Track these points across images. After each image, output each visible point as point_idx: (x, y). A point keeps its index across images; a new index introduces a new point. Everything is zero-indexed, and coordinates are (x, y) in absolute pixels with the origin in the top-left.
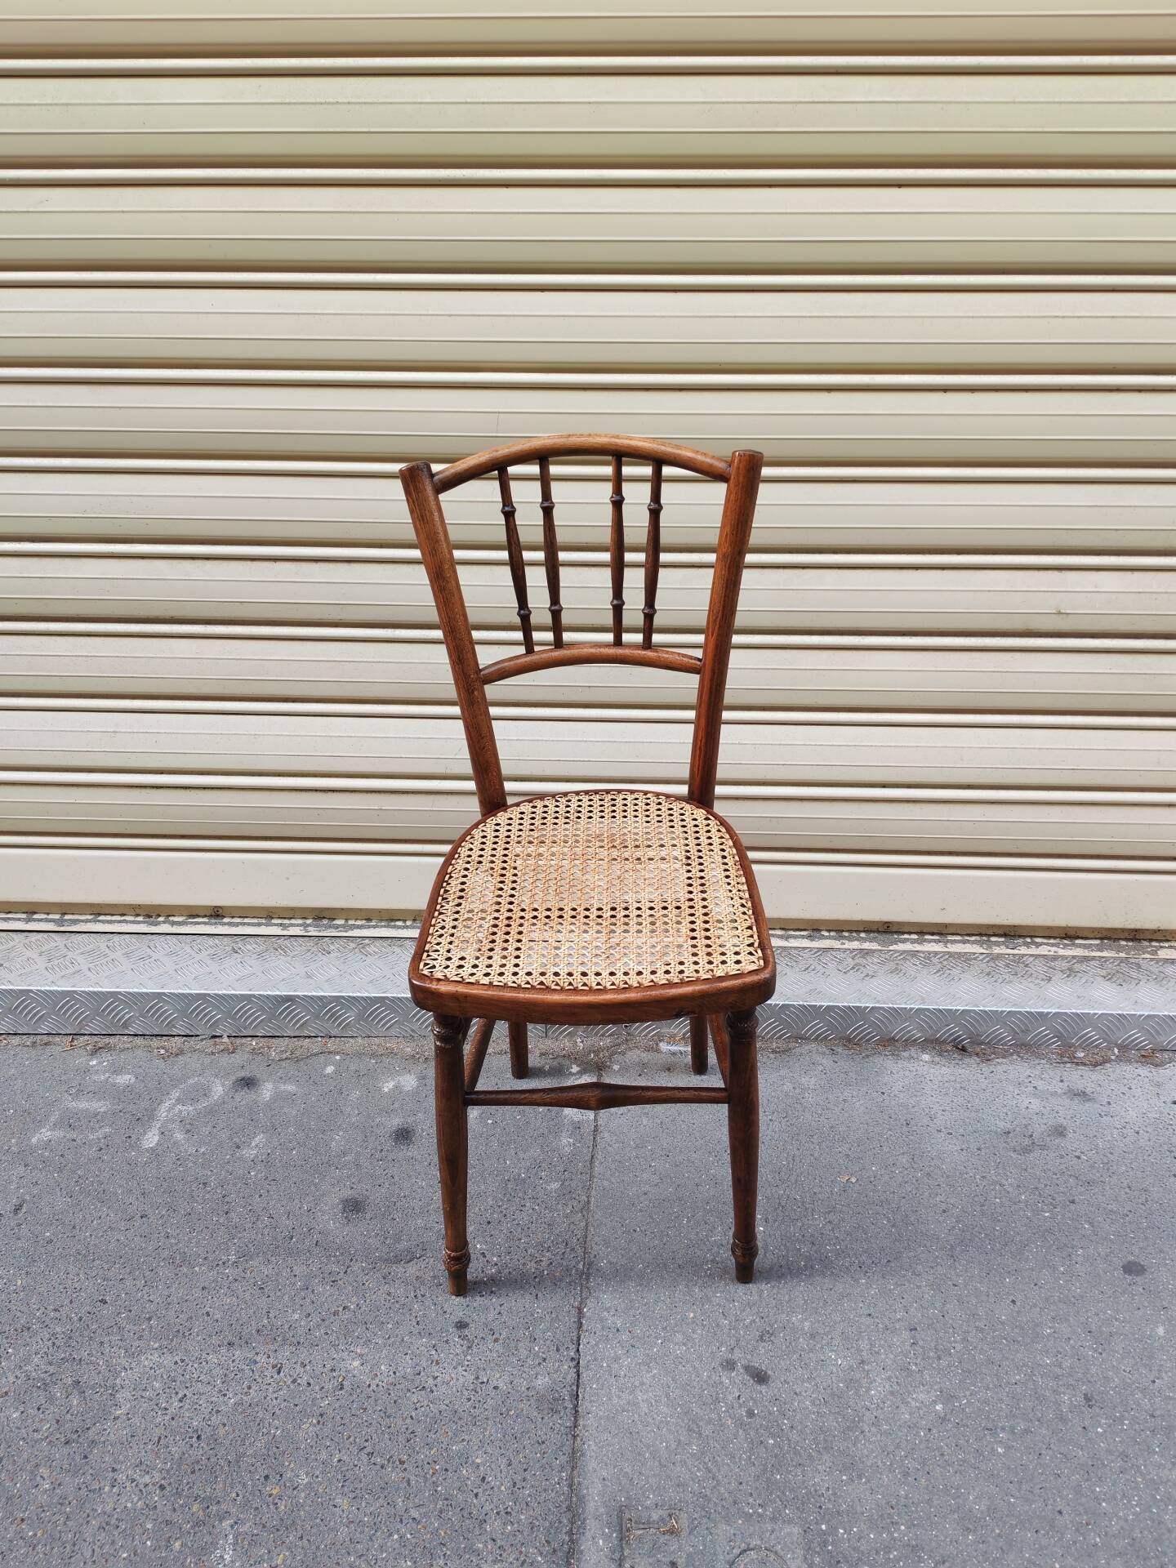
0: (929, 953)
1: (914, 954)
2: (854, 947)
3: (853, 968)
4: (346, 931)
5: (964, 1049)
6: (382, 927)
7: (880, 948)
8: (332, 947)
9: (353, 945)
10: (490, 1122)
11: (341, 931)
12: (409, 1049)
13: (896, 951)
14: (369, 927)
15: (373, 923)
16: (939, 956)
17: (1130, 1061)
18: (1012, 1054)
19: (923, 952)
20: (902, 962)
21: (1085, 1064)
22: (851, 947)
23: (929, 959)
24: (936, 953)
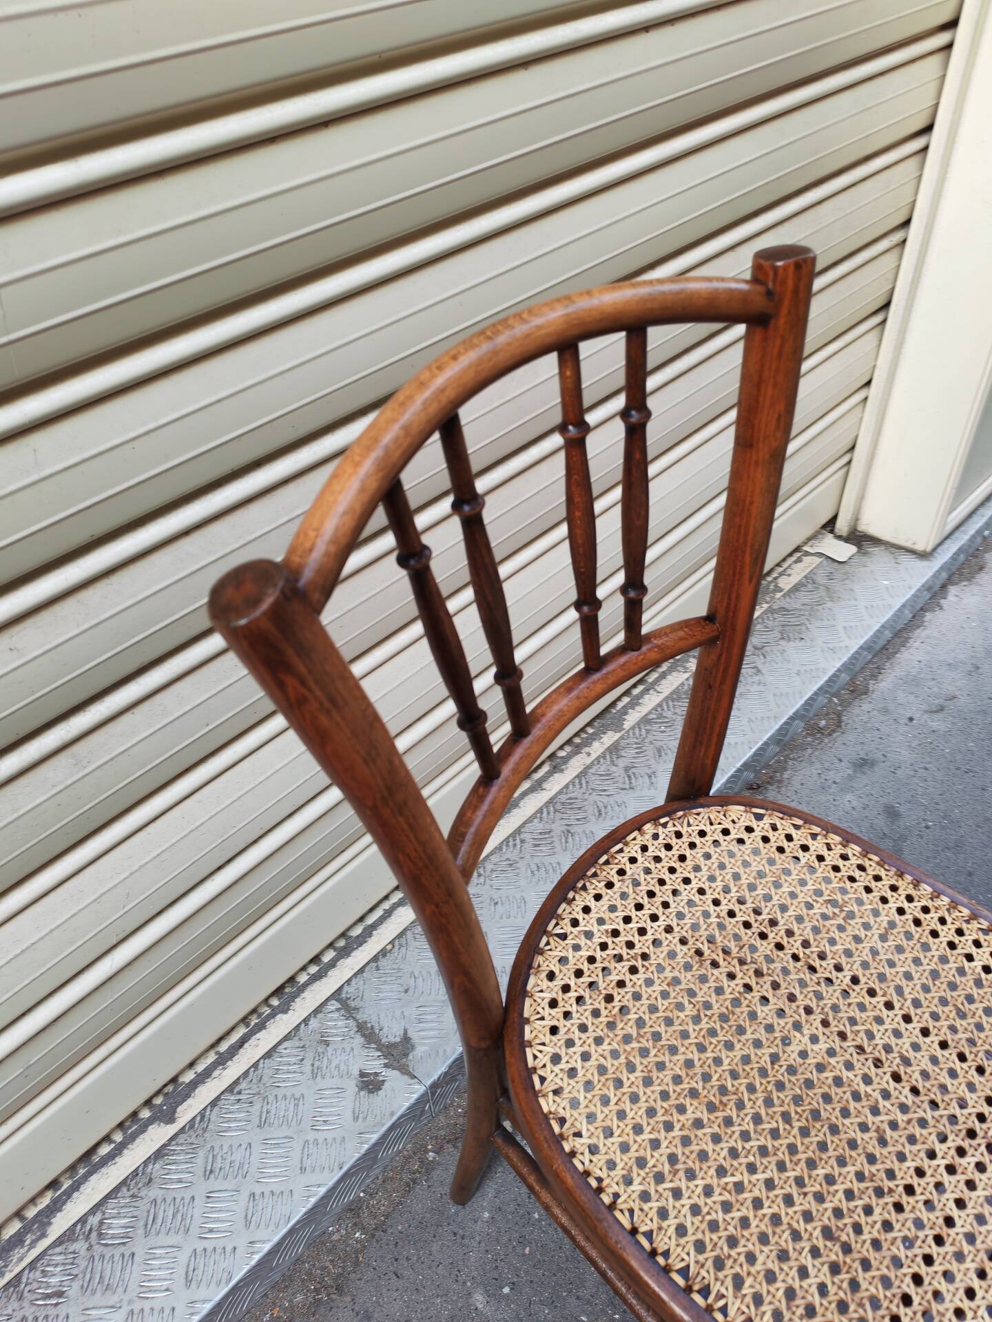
0: (655, 709)
1: (645, 720)
2: (602, 750)
3: (629, 777)
4: (44, 1235)
5: (759, 787)
6: (86, 1177)
7: (618, 735)
8: (53, 1280)
9: (80, 1246)
10: (506, 1290)
11: (33, 1244)
12: (299, 1298)
13: (633, 728)
14: (69, 1194)
15: (66, 1184)
16: (665, 707)
17: (850, 703)
18: (786, 762)
19: (650, 713)
20: (650, 738)
21: (834, 731)
22: (599, 753)
23: (661, 716)
24: (660, 705)
